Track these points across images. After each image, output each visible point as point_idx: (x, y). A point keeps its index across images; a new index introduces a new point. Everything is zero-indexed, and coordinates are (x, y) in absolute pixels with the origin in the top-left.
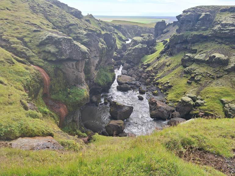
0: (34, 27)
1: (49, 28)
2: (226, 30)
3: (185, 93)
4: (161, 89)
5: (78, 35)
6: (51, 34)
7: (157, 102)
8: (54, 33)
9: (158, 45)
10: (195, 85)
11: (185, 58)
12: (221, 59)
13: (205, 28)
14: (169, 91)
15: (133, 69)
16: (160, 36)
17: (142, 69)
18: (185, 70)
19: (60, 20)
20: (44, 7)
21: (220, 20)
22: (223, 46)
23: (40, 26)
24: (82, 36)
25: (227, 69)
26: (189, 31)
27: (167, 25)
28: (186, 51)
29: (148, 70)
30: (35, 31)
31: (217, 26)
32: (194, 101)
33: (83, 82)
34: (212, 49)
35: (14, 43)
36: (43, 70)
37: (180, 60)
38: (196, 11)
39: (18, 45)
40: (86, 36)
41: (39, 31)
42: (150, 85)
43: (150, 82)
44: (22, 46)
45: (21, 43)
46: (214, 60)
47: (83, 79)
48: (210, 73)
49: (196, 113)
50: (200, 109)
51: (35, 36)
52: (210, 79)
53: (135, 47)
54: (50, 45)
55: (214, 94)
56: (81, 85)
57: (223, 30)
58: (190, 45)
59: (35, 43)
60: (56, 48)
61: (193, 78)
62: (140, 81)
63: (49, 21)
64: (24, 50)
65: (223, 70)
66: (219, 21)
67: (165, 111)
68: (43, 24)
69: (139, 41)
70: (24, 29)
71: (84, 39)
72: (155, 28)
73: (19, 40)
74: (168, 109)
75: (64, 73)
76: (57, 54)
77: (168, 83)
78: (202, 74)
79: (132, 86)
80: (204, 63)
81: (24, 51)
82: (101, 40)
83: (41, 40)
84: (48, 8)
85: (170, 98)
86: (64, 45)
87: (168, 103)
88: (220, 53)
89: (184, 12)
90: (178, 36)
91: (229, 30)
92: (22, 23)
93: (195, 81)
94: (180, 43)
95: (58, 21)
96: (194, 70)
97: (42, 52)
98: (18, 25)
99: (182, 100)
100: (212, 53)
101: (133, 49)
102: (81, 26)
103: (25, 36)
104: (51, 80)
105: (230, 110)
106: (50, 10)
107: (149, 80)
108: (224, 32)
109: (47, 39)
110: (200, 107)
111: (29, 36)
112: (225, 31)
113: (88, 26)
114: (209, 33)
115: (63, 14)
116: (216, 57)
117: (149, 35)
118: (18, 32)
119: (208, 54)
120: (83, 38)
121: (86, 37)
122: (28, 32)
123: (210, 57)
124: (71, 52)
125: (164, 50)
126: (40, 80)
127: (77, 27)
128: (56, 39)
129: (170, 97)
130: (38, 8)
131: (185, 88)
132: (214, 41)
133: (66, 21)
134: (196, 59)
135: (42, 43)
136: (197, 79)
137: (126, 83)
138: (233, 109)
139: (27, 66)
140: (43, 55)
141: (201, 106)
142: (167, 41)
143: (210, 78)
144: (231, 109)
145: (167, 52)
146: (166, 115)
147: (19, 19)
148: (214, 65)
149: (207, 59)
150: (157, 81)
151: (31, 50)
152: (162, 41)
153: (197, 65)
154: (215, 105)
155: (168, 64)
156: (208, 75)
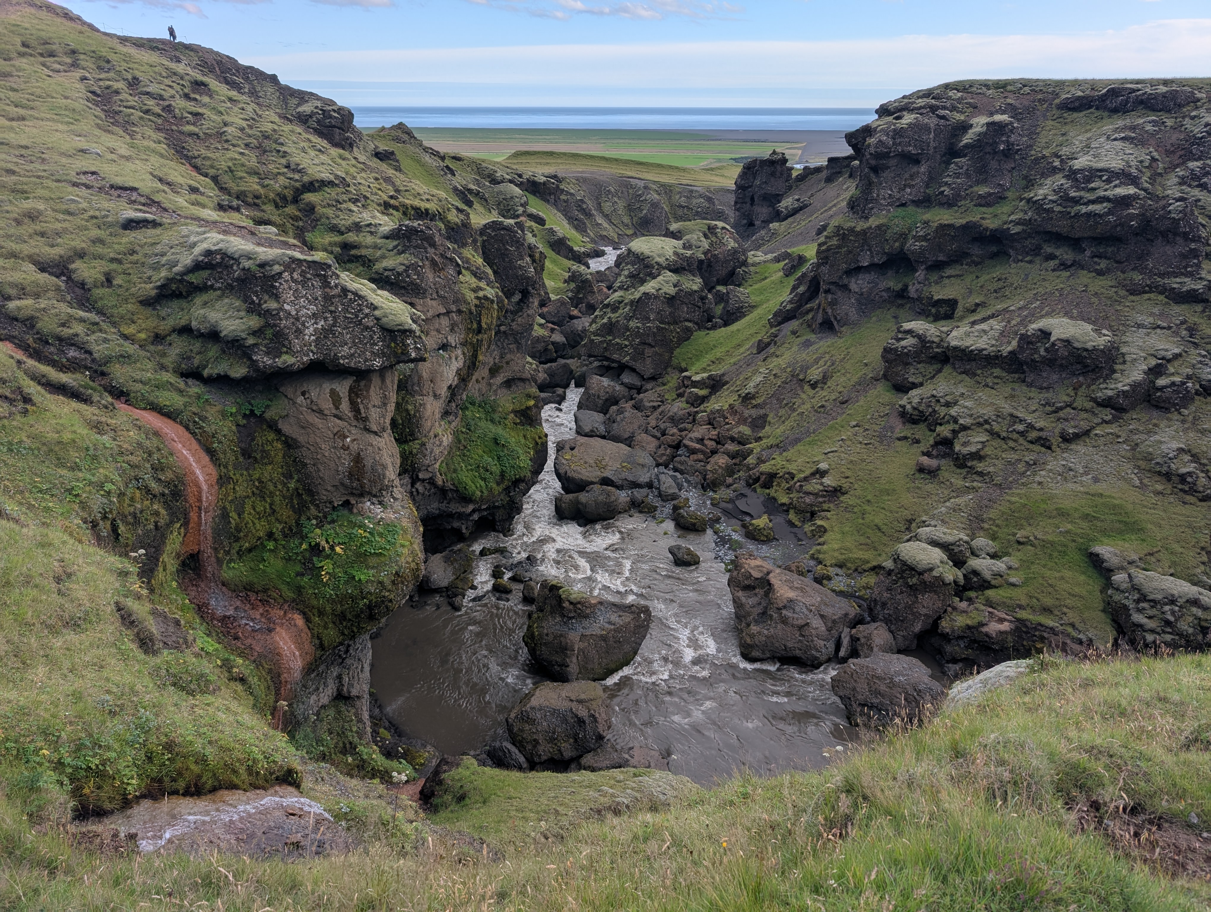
0: (123, 203)
1: (204, 206)
2: (1093, 202)
3: (910, 521)
4: (786, 508)
5: (351, 237)
6: (221, 237)
7: (774, 579)
8: (235, 235)
9: (759, 277)
10: (958, 482)
11: (903, 343)
12: (1076, 345)
13: (990, 194)
14: (828, 514)
15: (636, 407)
16: (763, 232)
17: (684, 405)
18: (903, 407)
19: (252, 160)
20: (166, 95)
21: (1065, 151)
22: (1085, 280)
23: (157, 198)
24: (369, 240)
25: (1110, 393)
26: (911, 209)
27: (794, 174)
28: (901, 306)
29: (717, 407)
30: (130, 225)
31: (1048, 181)
32: (958, 562)
33: (388, 488)
34: (1031, 294)
35: (23, 291)
36: (181, 430)
37: (874, 355)
38: (944, 108)
39: (43, 303)
40: (391, 244)
41: (155, 224)
42: (728, 486)
43: (730, 471)
44: (64, 309)
45: (58, 289)
46: (1042, 352)
47: (391, 468)
48: (1029, 419)
49: (969, 622)
50: (989, 603)
51: (133, 252)
52: (1031, 446)
53: (643, 289)
54: (212, 295)
55: (1056, 521)
56: (380, 503)
57: (1076, 201)
58: (920, 274)
59: (133, 290)
60: (250, 311)
61: (947, 443)
62: (676, 470)
63: (196, 168)
64: (78, 329)
65: (1094, 400)
66: (1057, 156)
67: (817, 623)
68: (169, 184)
69: (661, 260)
70: (70, 213)
71: (383, 257)
72: (736, 191)
73: (46, 275)
74: (828, 611)
75: (290, 444)
76: (255, 345)
77: (822, 473)
78: (986, 422)
79: (639, 494)
80: (995, 366)
81: (77, 335)
82: (467, 261)
83: (164, 273)
84: (187, 96)
85: (836, 554)
86: (289, 296)
87: (829, 578)
88: (1072, 318)
89: (883, 111)
90: (858, 234)
91: (1106, 199)
92: (58, 181)
93: (957, 459)
94: (873, 267)
95: (243, 165)
96: (948, 405)
97: (174, 336)
98: (40, 192)
99: (897, 559)
100: (1034, 316)
101: (632, 302)
102: (364, 189)
103: (81, 255)
104: (223, 481)
105: (1138, 601)
106: (194, 109)
107: (721, 460)
108: (1084, 209)
109: (197, 267)
110: (990, 593)
111: (99, 249)
112: (1091, 207)
113: (397, 191)
114: (1013, 217)
115: (268, 127)
116: (1053, 339)
117: (712, 229)
118: (42, 234)
119: (1014, 322)
120: (379, 253)
121: (395, 247)
122: (95, 233)
123: (1024, 338)
124: (327, 332)
125: (790, 302)
126: (167, 484)
127: (345, 197)
128: (247, 264)
129: (836, 546)
130: (133, 101)
131: (907, 499)
132: (1037, 255)
133: (288, 167)
134: (955, 348)
135: (174, 286)
136: (966, 450)
137: (606, 482)
138: (1151, 597)
139: (97, 412)
140: (177, 351)
141: (995, 587)
142: (801, 260)
143: (1031, 442)
144: (1143, 598)
145: (810, 316)
146: (822, 643)
147: (43, 160)
148: (1044, 374)
149: (1009, 348)
150: (765, 468)
151: (114, 324)
152: (777, 260)
153: (960, 377)
154: (1062, 578)
155: (815, 374)
156: (1021, 427)
